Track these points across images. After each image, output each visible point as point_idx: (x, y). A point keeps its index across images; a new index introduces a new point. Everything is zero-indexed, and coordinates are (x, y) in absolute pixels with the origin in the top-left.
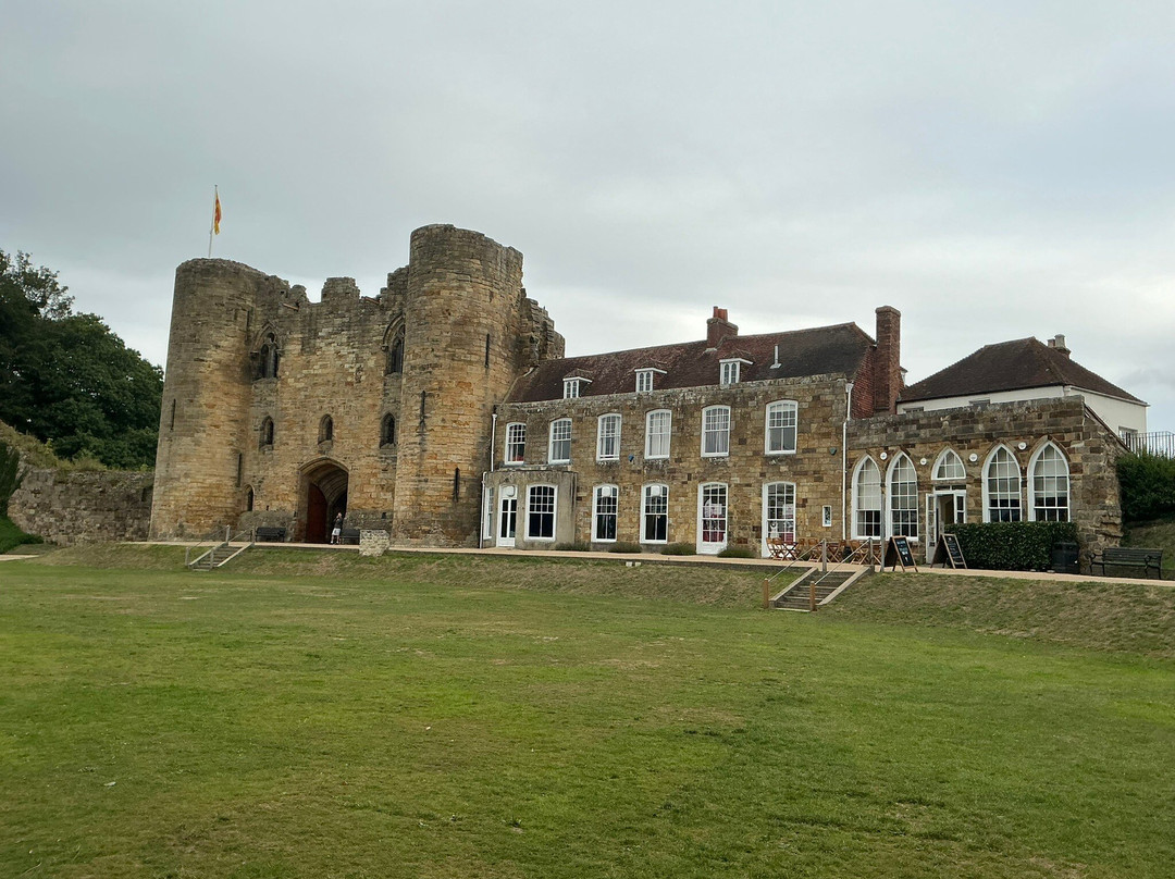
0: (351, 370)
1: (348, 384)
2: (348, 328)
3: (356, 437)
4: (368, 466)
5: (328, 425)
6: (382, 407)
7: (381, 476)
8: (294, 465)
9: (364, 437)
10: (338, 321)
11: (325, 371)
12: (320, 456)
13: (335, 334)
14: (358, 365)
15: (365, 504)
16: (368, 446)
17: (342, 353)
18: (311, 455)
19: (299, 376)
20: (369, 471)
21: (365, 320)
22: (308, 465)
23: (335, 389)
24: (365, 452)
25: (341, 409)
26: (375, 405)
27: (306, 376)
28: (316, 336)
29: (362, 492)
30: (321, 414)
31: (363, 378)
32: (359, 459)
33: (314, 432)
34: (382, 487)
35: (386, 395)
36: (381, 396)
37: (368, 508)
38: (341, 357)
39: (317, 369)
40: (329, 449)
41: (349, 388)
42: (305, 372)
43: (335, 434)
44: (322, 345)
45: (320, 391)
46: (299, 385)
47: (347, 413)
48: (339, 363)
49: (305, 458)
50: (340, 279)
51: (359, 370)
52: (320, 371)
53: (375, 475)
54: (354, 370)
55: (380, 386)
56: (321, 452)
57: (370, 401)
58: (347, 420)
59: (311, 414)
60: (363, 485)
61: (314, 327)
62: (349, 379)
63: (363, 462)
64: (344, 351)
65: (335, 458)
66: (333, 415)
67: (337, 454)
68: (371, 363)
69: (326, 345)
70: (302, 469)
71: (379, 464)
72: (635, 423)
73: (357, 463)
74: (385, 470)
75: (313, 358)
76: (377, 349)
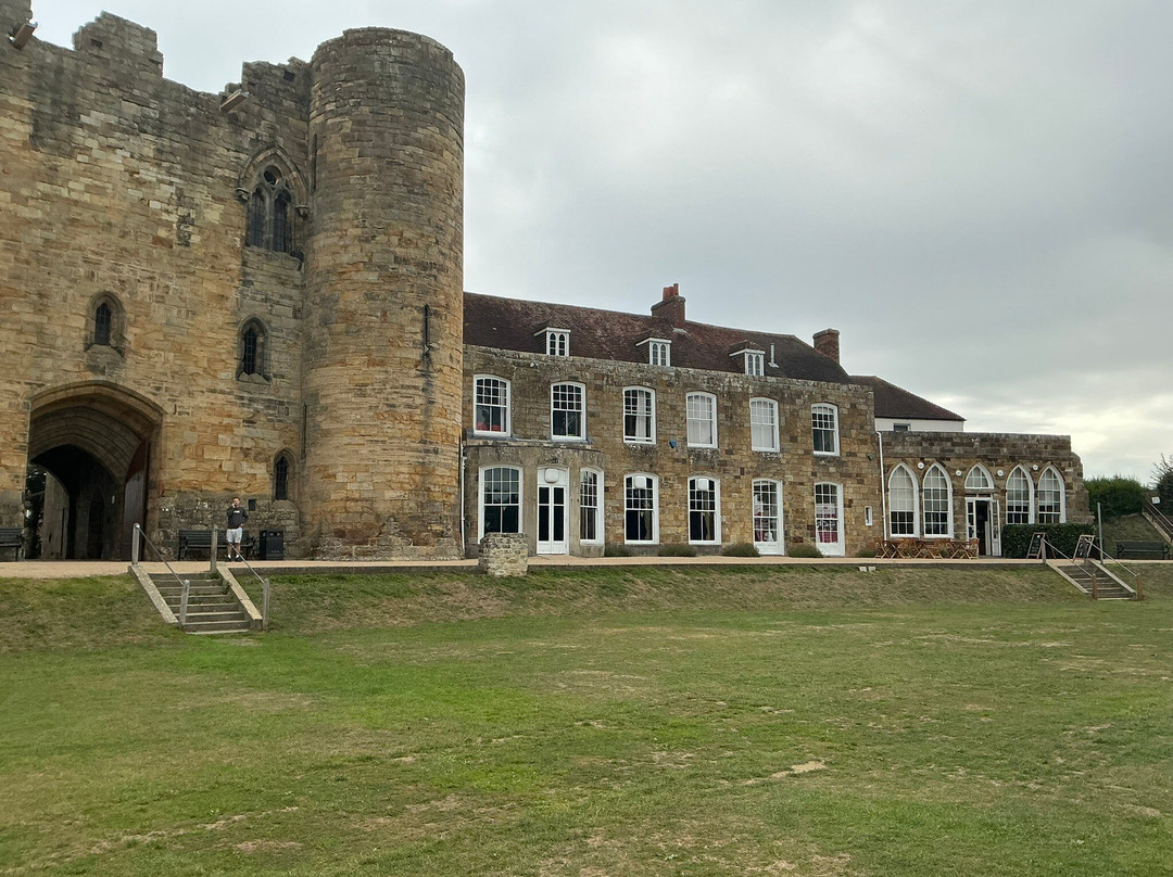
0: (165, 217)
1: (158, 241)
2: (159, 130)
3: (181, 351)
4: (211, 410)
5: (105, 314)
6: (240, 305)
7: (242, 430)
8: (16, 387)
9: (202, 355)
10: (131, 109)
11: (97, 200)
12: (91, 377)
13: (124, 131)
14: (182, 211)
15: (207, 482)
16: (210, 372)
17: (144, 175)
18: (67, 369)
19: (25, 192)
20: (215, 420)
21: (198, 130)
22: (54, 391)
23: (127, 243)
24: (205, 382)
25: (144, 289)
26: (222, 297)
27: (46, 197)
28: (73, 117)
29: (199, 458)
30: (95, 288)
31: (195, 239)
32: (190, 394)
33: (75, 324)
34: (246, 452)
35: (246, 283)
36: (237, 283)
37: (217, 489)
38: (141, 183)
39: (76, 188)
40: (114, 365)
41: (164, 250)
42: (43, 187)
43: (130, 337)
44: (92, 143)
45: (86, 239)
46: (25, 212)
47: (161, 300)
48: (136, 194)
49: (49, 376)
50: (138, 27)
51: (184, 220)
52: (87, 198)
53: (228, 429)
54: (174, 218)
55: (235, 264)
56: (93, 368)
57: (213, 288)
58: (159, 313)
59: (64, 283)
60: (201, 446)
61: (66, 99)
62: (162, 233)
63: (202, 400)
64: (149, 173)
65: (131, 386)
66: (124, 296)
67: (134, 377)
68: (213, 215)
69: (102, 147)
70: (34, 399)
71: (235, 410)
72: (674, 403)
73: (186, 402)
74: (250, 422)
75: (66, 165)
76: (228, 193)
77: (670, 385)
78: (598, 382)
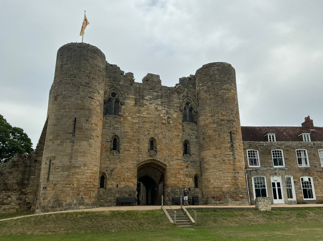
0: (164, 118)
1: (163, 123)
2: (161, 98)
3: (170, 150)
4: (178, 164)
5: (152, 142)
6: (183, 137)
7: (185, 169)
8: (134, 162)
9: (174, 150)
10: (155, 94)
11: (149, 116)
12: (150, 158)
13: (154, 99)
14: (168, 116)
15: (178, 184)
16: (177, 155)
17: (159, 109)
18: (144, 157)
19: (134, 116)
20: (178, 167)
21: (170, 96)
22: (142, 162)
23: (156, 125)
24: (176, 157)
25: (160, 136)
26: (178, 136)
27: (138, 117)
28: (143, 98)
29: (176, 177)
30: (149, 137)
31: (171, 122)
32: (172, 161)
33: (146, 146)
34: (187, 175)
35: (184, 131)
36: (181, 132)
37: (180, 186)
38: (158, 110)
39: (144, 114)
40: (155, 155)
41: (164, 126)
42: (138, 115)
43: (158, 148)
44: (147, 103)
45: (147, 125)
46: (134, 121)
47: (164, 138)
48: (157, 113)
49: (141, 159)
50: (155, 75)
51: (168, 118)
52: (147, 116)
53: (182, 169)
54: (166, 118)
55: (181, 127)
56: (150, 156)
57: (176, 133)
58: (164, 141)
59: (143, 136)
60: (176, 174)
61: (141, 94)
62: (164, 122)
63: (175, 162)
64: (160, 108)
65: (159, 160)
66: (156, 138)
67: (159, 157)
68: (175, 116)
69: (149, 104)
70: (138, 165)
71: (183, 164)
73: (172, 163)
74: (187, 167)
75: (142, 109)
76: (178, 110)
77: (312, 147)
78: (287, 148)
